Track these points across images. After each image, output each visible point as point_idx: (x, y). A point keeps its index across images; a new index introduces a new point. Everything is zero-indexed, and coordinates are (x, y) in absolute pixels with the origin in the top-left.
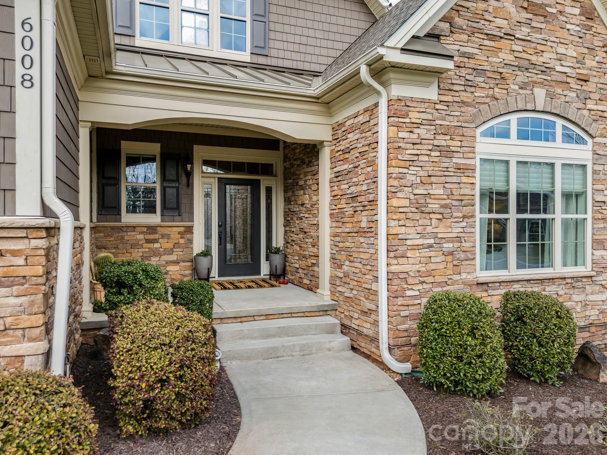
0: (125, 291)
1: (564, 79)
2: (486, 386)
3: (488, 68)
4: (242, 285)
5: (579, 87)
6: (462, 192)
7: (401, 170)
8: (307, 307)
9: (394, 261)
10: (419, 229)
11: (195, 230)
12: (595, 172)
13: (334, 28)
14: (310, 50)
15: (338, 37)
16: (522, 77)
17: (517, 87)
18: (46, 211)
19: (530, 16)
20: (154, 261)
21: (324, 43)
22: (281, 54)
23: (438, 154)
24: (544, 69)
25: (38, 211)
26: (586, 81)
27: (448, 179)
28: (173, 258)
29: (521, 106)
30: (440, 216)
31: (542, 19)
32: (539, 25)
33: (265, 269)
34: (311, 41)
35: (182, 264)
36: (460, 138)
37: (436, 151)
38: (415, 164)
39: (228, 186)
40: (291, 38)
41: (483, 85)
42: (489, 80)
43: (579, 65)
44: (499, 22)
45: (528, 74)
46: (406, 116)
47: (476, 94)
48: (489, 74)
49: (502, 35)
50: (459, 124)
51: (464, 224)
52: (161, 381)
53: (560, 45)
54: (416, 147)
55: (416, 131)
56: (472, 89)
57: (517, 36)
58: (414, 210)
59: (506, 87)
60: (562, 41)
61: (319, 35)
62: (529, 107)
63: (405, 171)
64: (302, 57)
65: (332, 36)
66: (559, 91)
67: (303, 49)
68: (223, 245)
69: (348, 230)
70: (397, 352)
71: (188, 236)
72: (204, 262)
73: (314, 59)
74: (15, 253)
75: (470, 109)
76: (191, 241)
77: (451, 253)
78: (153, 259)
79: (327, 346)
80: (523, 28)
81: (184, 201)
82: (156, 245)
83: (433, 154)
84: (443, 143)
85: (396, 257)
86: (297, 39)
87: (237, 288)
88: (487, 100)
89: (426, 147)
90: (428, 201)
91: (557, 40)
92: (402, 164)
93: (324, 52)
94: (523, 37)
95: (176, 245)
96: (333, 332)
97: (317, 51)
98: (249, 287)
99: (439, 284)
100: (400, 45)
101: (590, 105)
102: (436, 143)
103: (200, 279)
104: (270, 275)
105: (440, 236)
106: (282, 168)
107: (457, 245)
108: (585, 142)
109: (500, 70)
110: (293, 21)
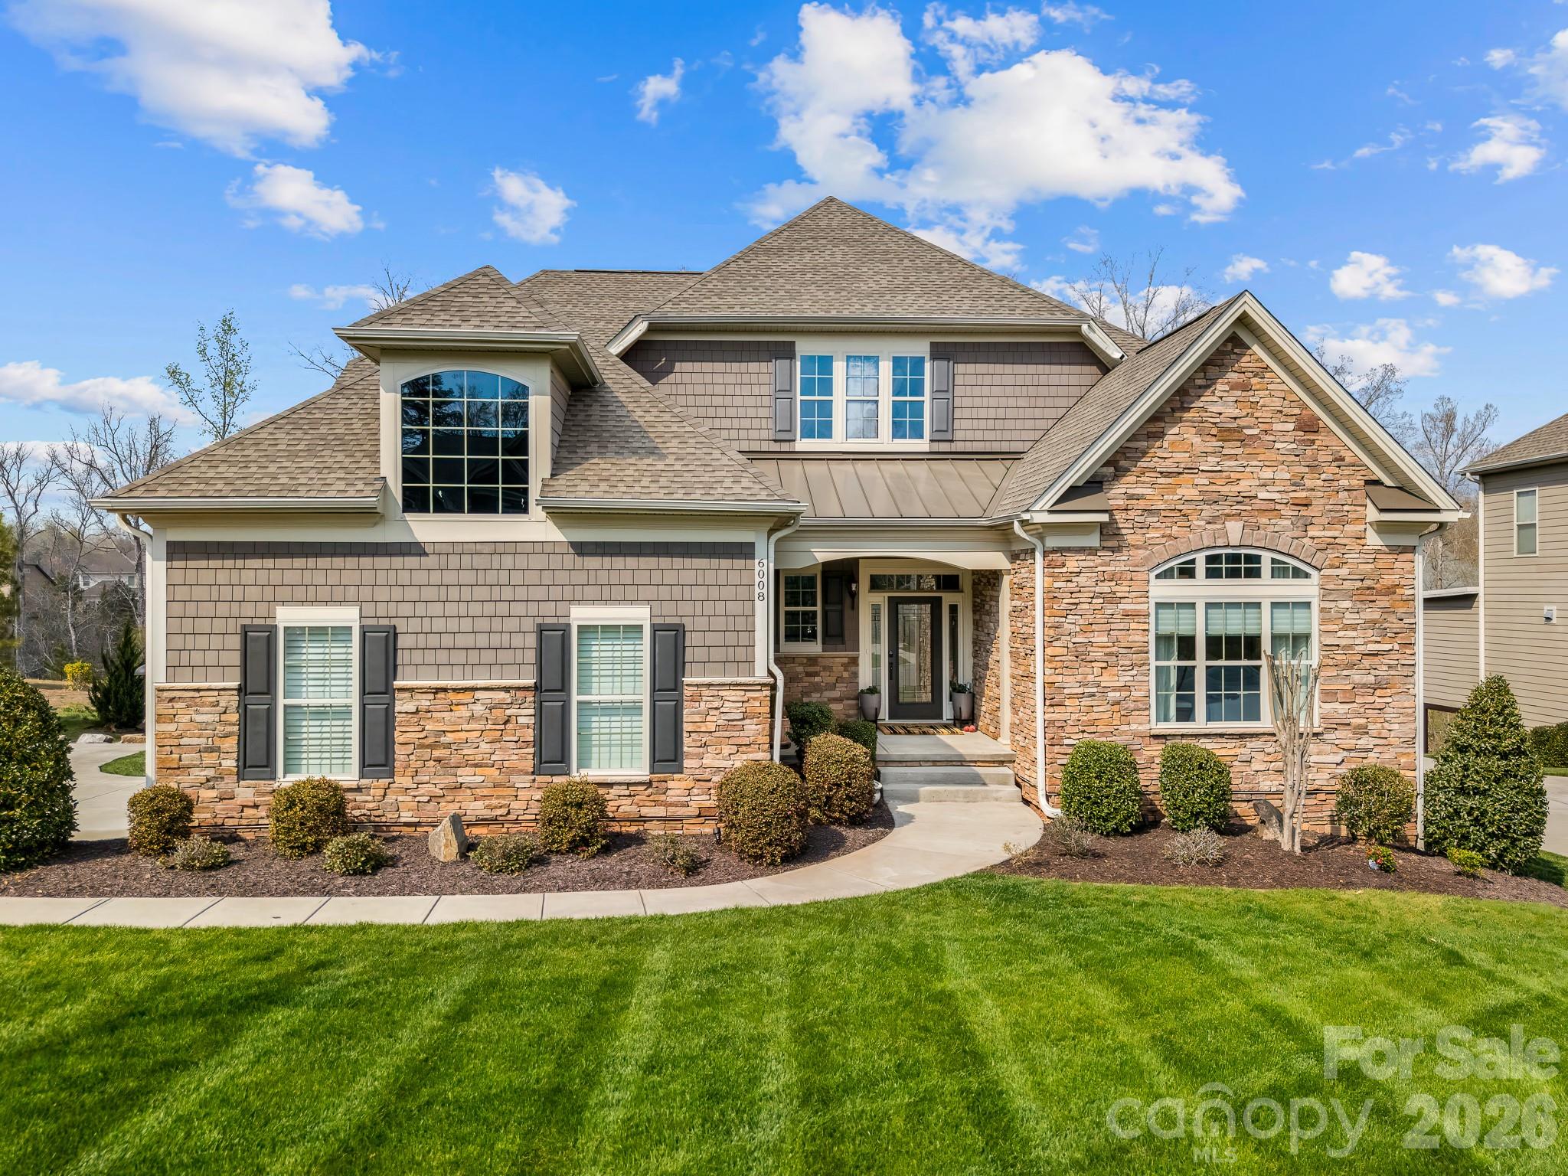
0: (807, 726)
1: (1271, 506)
2: (1111, 825)
3: (1163, 507)
4: (916, 730)
5: (1296, 513)
6: (1130, 639)
7: (1057, 619)
8: (979, 756)
9: (1051, 709)
10: (1079, 678)
11: (861, 661)
12: (1322, 610)
13: (1043, 391)
14: (1009, 424)
15: (1049, 402)
16: (1208, 511)
17: (1203, 523)
18: (771, 674)
19: (1220, 444)
20: (815, 697)
21: (1029, 413)
22: (970, 435)
23: (1101, 601)
24: (1240, 499)
25: (766, 674)
26: (1306, 505)
27: (1113, 627)
28: (836, 694)
29: (1206, 544)
30: (1104, 665)
31: (1239, 444)
32: (1233, 452)
33: (948, 713)
34: (1011, 413)
35: (845, 702)
36: (1129, 583)
37: (1097, 597)
38: (1072, 612)
39: (900, 606)
40: (983, 413)
41: (1158, 525)
42: (1165, 520)
43: (1294, 488)
44: (1178, 456)
45: (1218, 507)
46: (1064, 565)
47: (1147, 536)
48: (1163, 513)
49: (1181, 470)
50: (1127, 568)
51: (1134, 672)
52: (836, 785)
53: (1264, 469)
54: (1074, 595)
55: (1074, 579)
56: (1144, 531)
57: (1201, 468)
58: (1071, 658)
59: (1189, 524)
60: (1267, 463)
61: (1022, 402)
62: (1220, 542)
63: (1063, 619)
64: (998, 435)
65: (1040, 402)
66: (1264, 521)
67: (999, 424)
68: (894, 680)
69: (1021, 673)
70: (1053, 799)
71: (853, 669)
72: (872, 699)
73: (1016, 435)
74: (755, 699)
75: (1140, 551)
76: (855, 675)
77: (1118, 703)
78: (813, 695)
79: (995, 795)
80: (1209, 459)
81: (847, 625)
82: (817, 679)
83: (1094, 601)
84: (1107, 590)
85: (1051, 705)
86: (992, 413)
87: (909, 733)
88: (1163, 540)
89: (1086, 595)
90: (1089, 649)
91: (1261, 464)
92: (1059, 613)
93: (1029, 424)
94: (1210, 469)
95: (839, 679)
96: (1005, 784)
97: (1019, 424)
98: (924, 733)
99: (1103, 734)
100: (1047, 507)
101: (1313, 532)
102: (1098, 590)
103: (866, 720)
104: (955, 719)
105: (1103, 684)
106: (971, 583)
107: (1125, 694)
108: (1307, 575)
109: (1179, 507)
110: (986, 391)
